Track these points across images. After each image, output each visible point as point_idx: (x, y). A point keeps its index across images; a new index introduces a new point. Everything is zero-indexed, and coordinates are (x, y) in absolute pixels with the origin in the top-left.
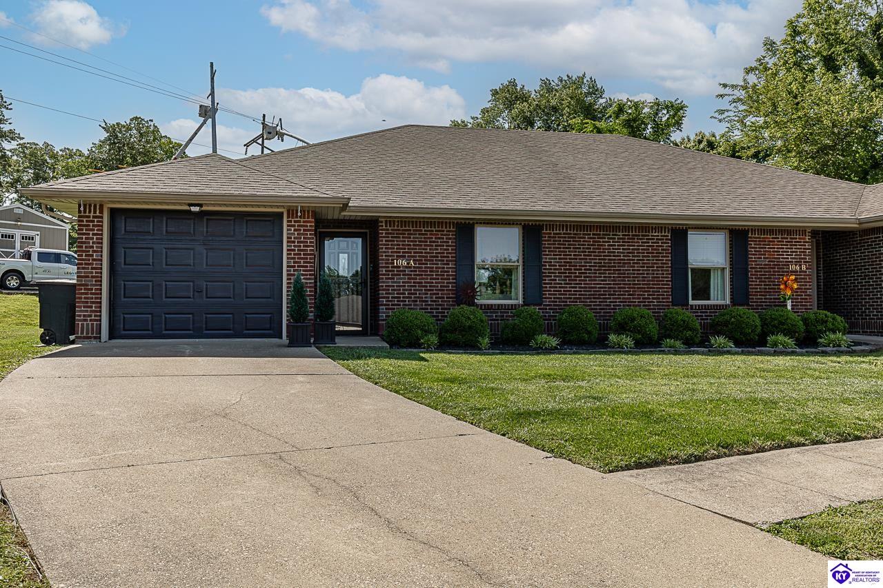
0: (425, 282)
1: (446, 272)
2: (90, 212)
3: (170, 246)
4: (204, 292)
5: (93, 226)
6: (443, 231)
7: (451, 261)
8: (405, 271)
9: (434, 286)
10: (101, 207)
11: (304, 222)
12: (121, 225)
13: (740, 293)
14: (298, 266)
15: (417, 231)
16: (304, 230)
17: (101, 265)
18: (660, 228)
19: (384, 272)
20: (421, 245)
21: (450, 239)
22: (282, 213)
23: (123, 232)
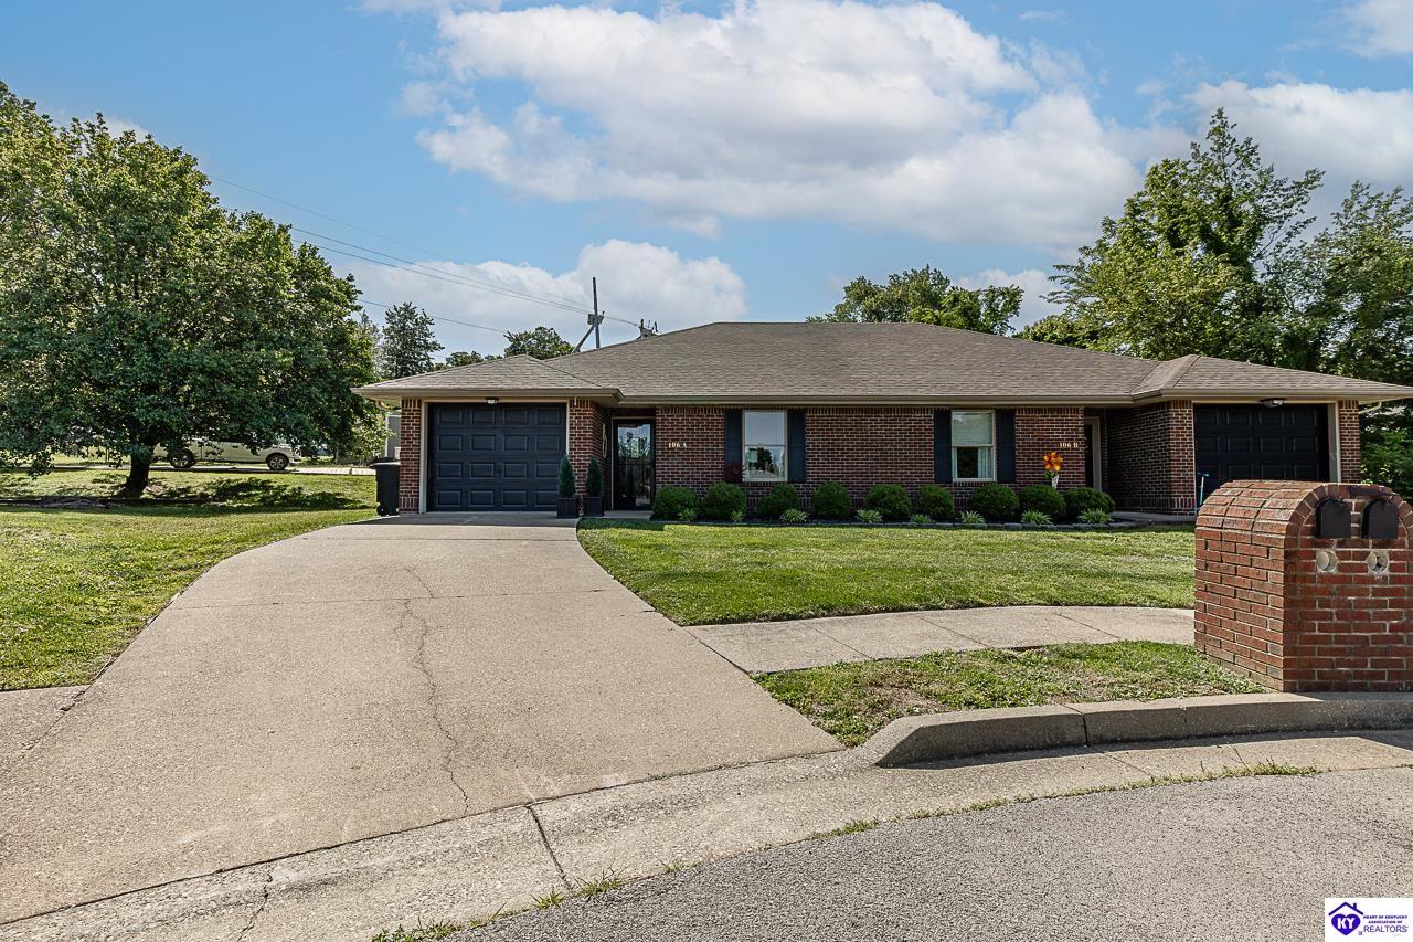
0: (697, 463)
1: (716, 452)
2: (411, 406)
3: (476, 433)
4: (503, 471)
5: (413, 417)
6: (714, 416)
7: (721, 443)
8: (680, 453)
9: (705, 466)
10: (420, 402)
11: (584, 411)
12: (437, 416)
13: (1007, 471)
15: (689, 416)
18: (922, 409)
19: (660, 454)
20: (694, 429)
21: (720, 423)
22: (565, 404)
23: (439, 422)
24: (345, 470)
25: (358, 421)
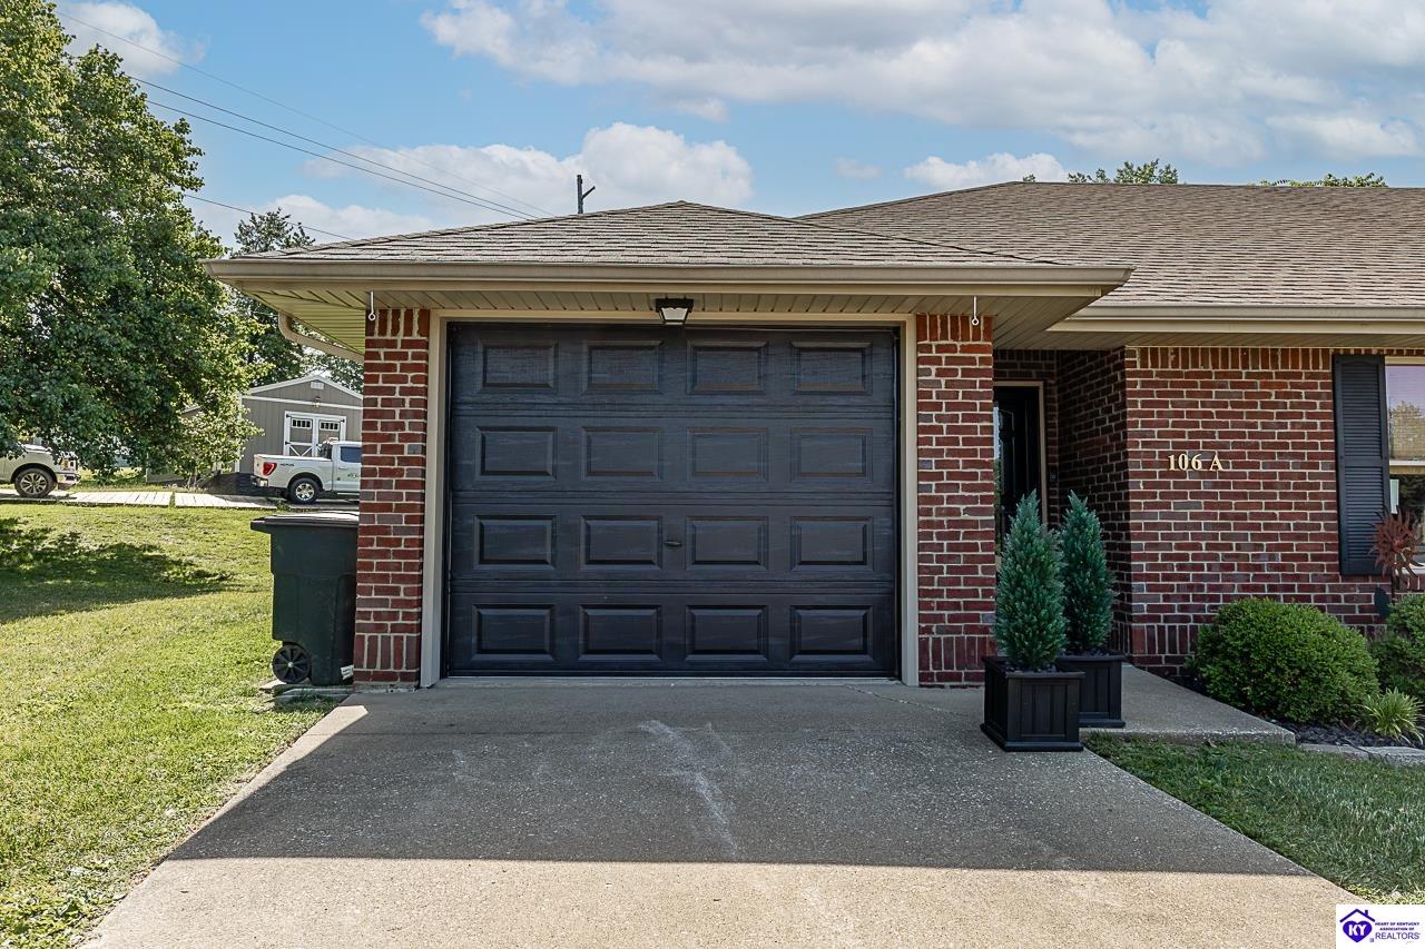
0: (1254, 516)
1: (1311, 486)
2: (395, 331)
3: (599, 423)
4: (689, 547)
5: (404, 368)
6: (1299, 376)
7: (1324, 456)
8: (1197, 485)
9: (1279, 526)
10: (425, 315)
11: (964, 349)
12: (473, 366)
14: (950, 476)
15: (1226, 375)
16: (966, 373)
17: (424, 475)
19: (1142, 489)
20: (1240, 415)
21: (1318, 396)
22: (901, 326)
23: (479, 385)
24: (161, 497)
25: (191, 405)
